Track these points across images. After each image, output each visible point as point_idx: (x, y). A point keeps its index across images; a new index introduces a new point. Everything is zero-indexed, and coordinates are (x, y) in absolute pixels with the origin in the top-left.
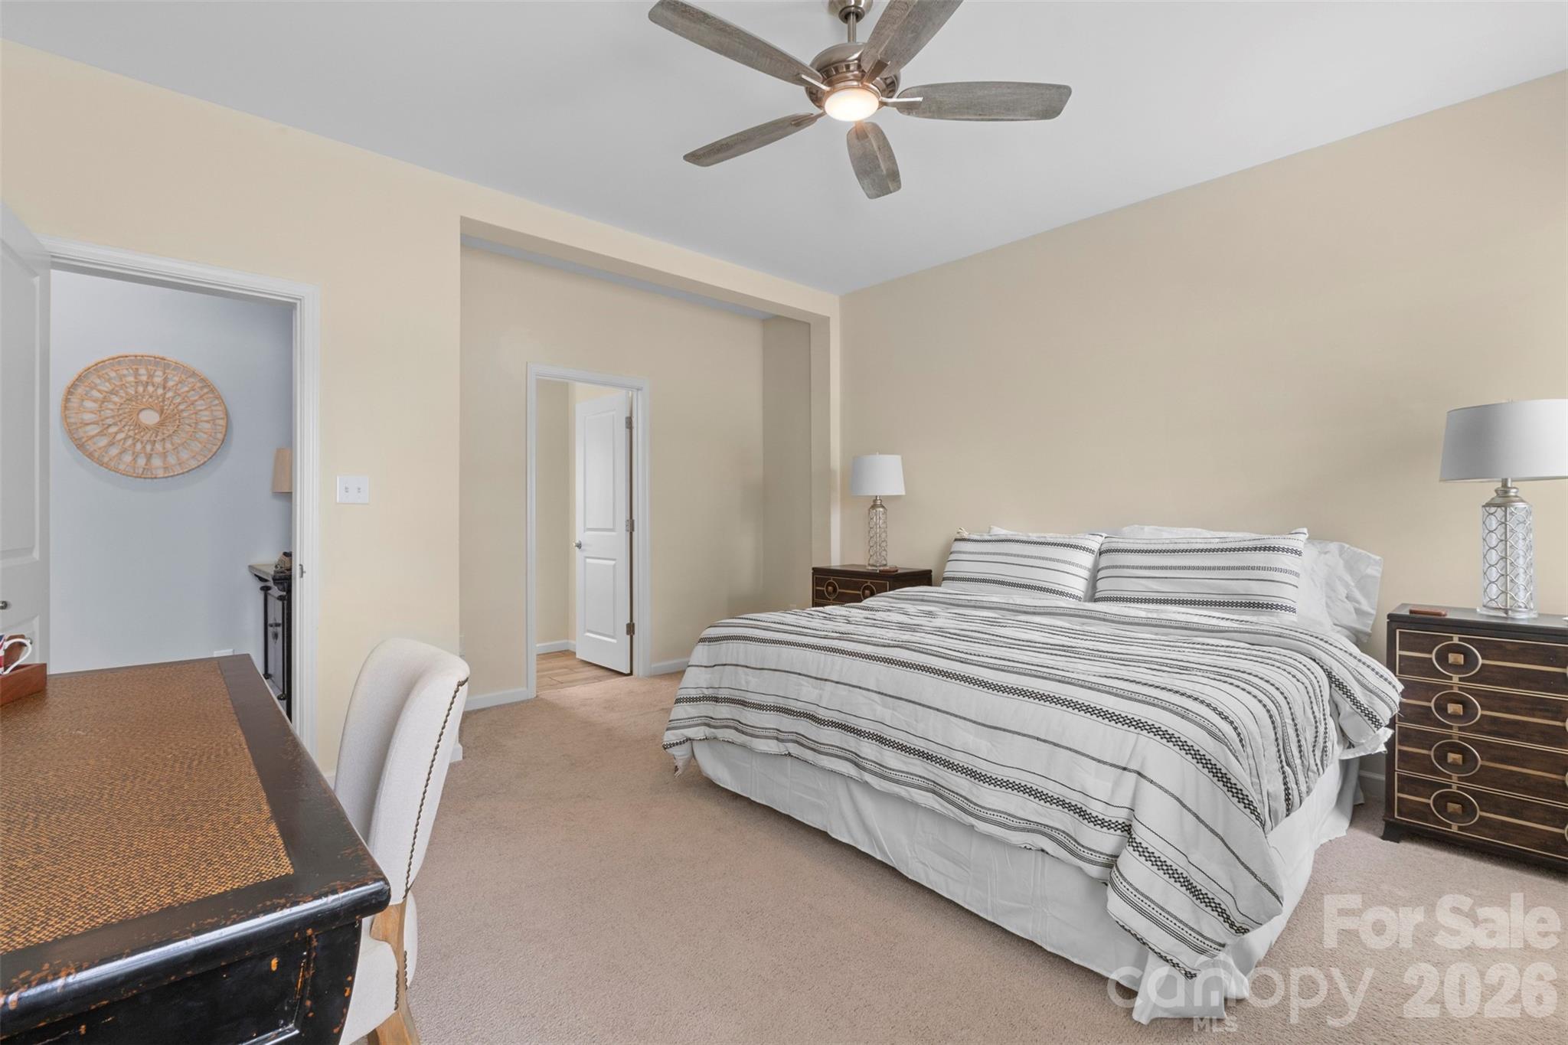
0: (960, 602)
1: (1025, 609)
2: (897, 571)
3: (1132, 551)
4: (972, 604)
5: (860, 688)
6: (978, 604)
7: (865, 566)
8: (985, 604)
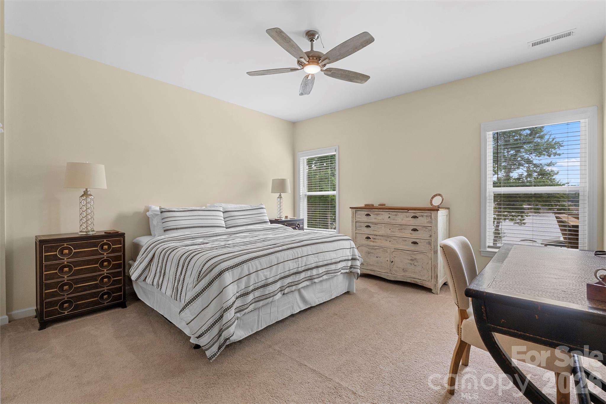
0: (210, 235)
1: (234, 233)
2: (118, 232)
3: (236, 211)
4: (215, 235)
5: (309, 255)
6: (217, 234)
7: (77, 233)
8: (220, 234)
